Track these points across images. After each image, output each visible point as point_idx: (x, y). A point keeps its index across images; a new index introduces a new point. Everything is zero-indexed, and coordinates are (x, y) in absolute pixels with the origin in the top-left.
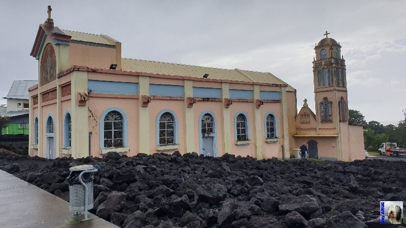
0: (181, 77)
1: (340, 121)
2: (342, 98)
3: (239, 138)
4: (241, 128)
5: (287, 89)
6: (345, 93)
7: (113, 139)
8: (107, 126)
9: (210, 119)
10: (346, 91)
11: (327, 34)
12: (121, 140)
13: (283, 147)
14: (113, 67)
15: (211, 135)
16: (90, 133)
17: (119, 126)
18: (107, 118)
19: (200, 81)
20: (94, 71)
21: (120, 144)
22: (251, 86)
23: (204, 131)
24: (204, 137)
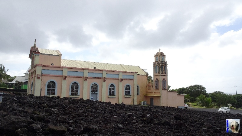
0: (82, 68)
1: (162, 89)
2: (164, 79)
3: (110, 95)
4: (112, 90)
5: (138, 74)
6: (166, 77)
7: (51, 92)
8: (49, 87)
9: (96, 86)
10: (167, 76)
11: (160, 50)
12: (55, 92)
13: (134, 99)
14: (52, 64)
15: (96, 92)
16: (41, 89)
17: (54, 87)
18: (49, 83)
19: (91, 70)
20: (45, 66)
21: (54, 94)
22: (118, 73)
23: (92, 91)
24: (92, 93)
